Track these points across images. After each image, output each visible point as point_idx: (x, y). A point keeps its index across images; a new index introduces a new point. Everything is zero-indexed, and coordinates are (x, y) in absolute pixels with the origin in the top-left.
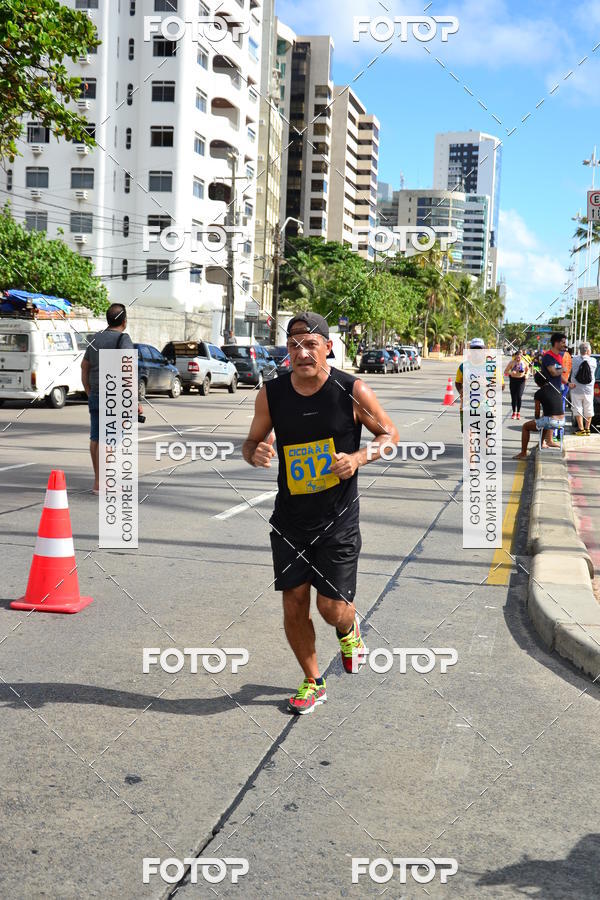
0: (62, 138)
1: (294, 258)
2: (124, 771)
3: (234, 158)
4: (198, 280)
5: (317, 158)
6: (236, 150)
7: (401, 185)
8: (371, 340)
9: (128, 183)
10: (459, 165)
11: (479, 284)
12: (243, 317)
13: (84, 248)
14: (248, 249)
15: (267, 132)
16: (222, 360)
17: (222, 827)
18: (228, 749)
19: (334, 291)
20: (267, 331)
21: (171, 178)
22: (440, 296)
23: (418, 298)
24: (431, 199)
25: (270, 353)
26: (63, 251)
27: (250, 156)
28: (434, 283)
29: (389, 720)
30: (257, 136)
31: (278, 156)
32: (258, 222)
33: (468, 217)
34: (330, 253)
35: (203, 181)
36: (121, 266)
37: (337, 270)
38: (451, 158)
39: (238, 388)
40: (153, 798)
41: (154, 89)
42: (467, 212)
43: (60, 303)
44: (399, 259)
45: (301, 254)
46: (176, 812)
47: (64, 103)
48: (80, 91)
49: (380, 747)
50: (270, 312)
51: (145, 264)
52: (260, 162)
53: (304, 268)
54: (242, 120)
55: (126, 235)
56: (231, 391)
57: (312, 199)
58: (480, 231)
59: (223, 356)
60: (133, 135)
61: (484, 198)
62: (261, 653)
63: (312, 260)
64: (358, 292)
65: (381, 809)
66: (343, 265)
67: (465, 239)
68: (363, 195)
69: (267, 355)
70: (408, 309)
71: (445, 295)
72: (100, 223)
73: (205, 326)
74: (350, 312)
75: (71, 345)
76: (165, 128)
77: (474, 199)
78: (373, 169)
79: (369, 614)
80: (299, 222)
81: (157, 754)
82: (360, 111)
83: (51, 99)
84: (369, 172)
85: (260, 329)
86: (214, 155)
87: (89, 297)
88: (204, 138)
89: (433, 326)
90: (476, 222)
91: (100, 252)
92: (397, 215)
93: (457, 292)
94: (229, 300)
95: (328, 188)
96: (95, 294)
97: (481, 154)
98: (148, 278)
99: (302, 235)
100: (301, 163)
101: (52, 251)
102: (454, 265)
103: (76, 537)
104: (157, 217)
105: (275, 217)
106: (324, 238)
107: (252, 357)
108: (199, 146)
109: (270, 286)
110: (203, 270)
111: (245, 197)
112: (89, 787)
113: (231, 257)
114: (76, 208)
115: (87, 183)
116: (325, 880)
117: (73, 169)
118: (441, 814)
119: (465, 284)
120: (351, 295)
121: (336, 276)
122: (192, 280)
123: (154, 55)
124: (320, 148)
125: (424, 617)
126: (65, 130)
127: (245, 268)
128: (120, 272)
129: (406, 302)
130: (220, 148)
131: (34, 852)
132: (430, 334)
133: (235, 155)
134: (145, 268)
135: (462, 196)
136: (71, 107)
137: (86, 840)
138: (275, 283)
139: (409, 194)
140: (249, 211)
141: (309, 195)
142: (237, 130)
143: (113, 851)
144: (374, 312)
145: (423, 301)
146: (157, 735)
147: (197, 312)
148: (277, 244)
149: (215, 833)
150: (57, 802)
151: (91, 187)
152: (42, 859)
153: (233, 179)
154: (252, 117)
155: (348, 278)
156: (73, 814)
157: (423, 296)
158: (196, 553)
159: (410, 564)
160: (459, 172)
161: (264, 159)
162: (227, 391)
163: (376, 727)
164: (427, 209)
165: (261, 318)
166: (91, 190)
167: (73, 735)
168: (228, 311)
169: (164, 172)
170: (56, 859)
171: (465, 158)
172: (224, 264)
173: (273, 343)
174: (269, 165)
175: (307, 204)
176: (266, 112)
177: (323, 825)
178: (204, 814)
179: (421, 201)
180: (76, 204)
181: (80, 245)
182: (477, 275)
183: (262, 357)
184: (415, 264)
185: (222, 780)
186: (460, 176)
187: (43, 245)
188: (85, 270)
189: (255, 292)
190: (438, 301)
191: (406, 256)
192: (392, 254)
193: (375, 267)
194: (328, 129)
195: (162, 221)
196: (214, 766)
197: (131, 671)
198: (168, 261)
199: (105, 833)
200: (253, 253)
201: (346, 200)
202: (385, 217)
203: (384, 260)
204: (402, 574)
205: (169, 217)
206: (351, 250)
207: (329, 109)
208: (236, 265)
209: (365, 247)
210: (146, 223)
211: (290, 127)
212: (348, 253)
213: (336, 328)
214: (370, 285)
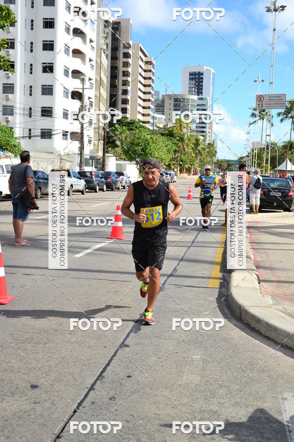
1: (113, 128)
2: (30, 382)
3: (84, 79)
4: (66, 139)
5: (125, 78)
6: (84, 75)
7: (166, 92)
9: (31, 91)
10: (194, 82)
11: (204, 140)
12: (88, 157)
13: (9, 123)
14: (90, 123)
15: (100, 66)
16: (78, 178)
17: (78, 409)
18: (81, 371)
19: (133, 144)
20: (100, 164)
21: (52, 88)
22: (185, 146)
23: (174, 147)
24: (180, 99)
25: (102, 174)
27: (91, 77)
28: (182, 140)
29: (160, 355)
30: (95, 68)
31: (106, 79)
32: (95, 110)
33: (199, 107)
34: (130, 125)
35: (68, 90)
36: (28, 132)
37: (135, 134)
38: (190, 79)
39: (86, 192)
40: (44, 395)
41: (43, 44)
42: (198, 105)
44: (165, 128)
45: (117, 126)
46: (55, 402)
48: (6, 46)
49: (156, 368)
50: (102, 154)
51: (40, 131)
52: (96, 80)
53: (119, 133)
54: (87, 60)
55: (30, 117)
56: (83, 194)
57: (122, 99)
59: (79, 176)
60: (33, 67)
61: (206, 98)
63: (122, 129)
64: (145, 144)
65: (156, 398)
66: (137, 131)
68: (147, 97)
69: (100, 176)
70: (170, 153)
71: (187, 146)
72: (17, 111)
73: (69, 161)
74: (141, 154)
75: (3, 171)
76: (49, 64)
77: (201, 99)
78: (152, 84)
81: (46, 374)
82: (145, 56)
84: (150, 86)
85: (97, 163)
86: (73, 77)
87: (12, 148)
88: (69, 69)
89: (182, 161)
90: (203, 110)
91: (18, 125)
92: (164, 107)
93: (193, 144)
94: (82, 148)
95: (130, 93)
96: (15, 146)
97: (204, 77)
98: (41, 138)
100: (116, 81)
102: (192, 131)
103: (5, 266)
104: (46, 108)
105: (104, 108)
106: (128, 118)
107: (93, 177)
108: (66, 73)
109: (102, 142)
110: (69, 134)
111: (89, 98)
112: (12, 391)
113: (82, 127)
114: (5, 103)
115: (11, 91)
116: (129, 434)
117: (3, 84)
118: (185, 401)
119: (197, 140)
120: (142, 146)
121: (134, 137)
122: (63, 139)
123: (44, 28)
124: (126, 74)
127: (89, 133)
128: (28, 135)
129: (168, 149)
130: (76, 74)
132: (180, 165)
133: (84, 77)
134: (40, 133)
135: (195, 97)
136: (2, 53)
137: (10, 417)
138: (104, 140)
139: (170, 96)
140: (91, 105)
141: (121, 97)
142: (85, 65)
143: (24, 422)
144: (153, 154)
145: (177, 149)
146: (46, 364)
147: (66, 154)
149: (75, 412)
151: (13, 93)
153: (83, 89)
154: (92, 59)
155: (140, 138)
156: (4, 404)
157: (177, 146)
158: (65, 274)
159: (171, 278)
160: (194, 86)
161: (98, 79)
162: (81, 193)
163: (154, 359)
164: (179, 103)
165: (97, 158)
166: (12, 95)
168: (81, 154)
169: (49, 86)
171: (197, 79)
172: (79, 131)
173: (104, 170)
174: (100, 82)
175: (120, 101)
176: (99, 56)
177: (128, 407)
179: (176, 100)
180: (5, 101)
181: (8, 122)
182: (203, 136)
183: (98, 176)
184: (173, 130)
185: (78, 386)
188: (10, 134)
189: (94, 145)
190: (184, 149)
191: (168, 127)
192: (161, 126)
193: (153, 132)
194: (130, 64)
195: (48, 110)
196: (74, 379)
197: (33, 332)
198: (51, 130)
199: (21, 413)
200: (93, 125)
201: (139, 99)
202: (158, 108)
203: (158, 129)
204: (167, 283)
205: (52, 108)
206: (141, 124)
207: (130, 54)
208: (85, 132)
209: (149, 122)
210: (40, 111)
211: (111, 64)
212: (141, 125)
213: (135, 162)
214: (151, 141)
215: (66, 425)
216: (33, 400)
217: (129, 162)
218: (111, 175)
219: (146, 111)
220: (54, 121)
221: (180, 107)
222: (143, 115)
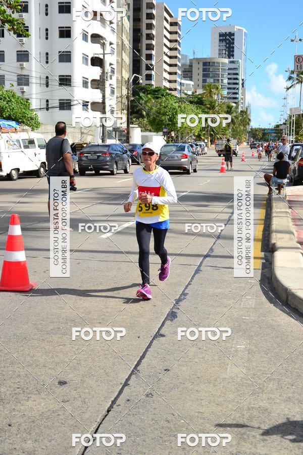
0: (12, 33)
1: (137, 97)
2: (57, 378)
3: (104, 43)
4: (87, 110)
5: (149, 42)
6: (105, 39)
7: (194, 56)
8: (180, 139)
9: (47, 58)
10: (224, 44)
11: (237, 107)
12: (111, 129)
13: (25, 94)
14: (113, 92)
15: (121, 28)
17: (112, 408)
18: (114, 364)
19: (159, 113)
20: (124, 136)
21: (70, 55)
24: (210, 62)
26: (13, 96)
27: (112, 42)
28: (213, 108)
30: (116, 30)
31: (128, 43)
32: (117, 78)
33: (230, 71)
34: (157, 93)
35: (88, 56)
36: (45, 103)
37: (161, 102)
38: (220, 40)
40: (74, 393)
41: (59, 6)
42: (229, 69)
43: (13, 124)
44: (194, 96)
45: (141, 94)
46: (87, 400)
47: (11, 14)
48: (20, 7)
49: (196, 360)
50: (126, 125)
51: (58, 102)
52: (118, 45)
53: (143, 102)
54: (108, 23)
55: (47, 86)
57: (146, 64)
58: (237, 79)
60: (49, 32)
61: (238, 61)
62: (129, 310)
63: (147, 97)
64: (173, 113)
66: (164, 99)
67: (229, 84)
68: (173, 61)
72: (33, 80)
73: (92, 135)
74: (168, 124)
75: (20, 146)
76: (66, 27)
77: (233, 62)
78: (178, 47)
79: (186, 288)
80: (140, 77)
81: (75, 369)
82: (171, 16)
83: (5, 11)
84: (176, 49)
85: (120, 135)
86: (93, 42)
87: (29, 120)
88: (87, 33)
89: (213, 131)
90: (234, 74)
91: (34, 96)
92: (192, 72)
93: (225, 112)
95: (154, 58)
96: (32, 119)
97: (236, 37)
99: (142, 83)
100: (140, 44)
101: (8, 96)
102: (223, 97)
103: (26, 249)
104: (63, 76)
105: (126, 75)
106: (152, 85)
108: (85, 37)
109: (125, 112)
110: (89, 104)
111: (111, 64)
112: (38, 388)
113: (104, 96)
114: (20, 72)
115: (25, 59)
117: (17, 51)
119: (229, 108)
120: (169, 115)
121: (161, 105)
124: (150, 37)
125: (217, 288)
126: (13, 28)
127: (111, 102)
128: (45, 106)
130: (96, 38)
131: (10, 425)
132: (211, 135)
133: (104, 41)
134: (58, 104)
135: (226, 61)
136: (15, 16)
137: (38, 417)
138: (128, 110)
139: (198, 60)
140: (113, 72)
141: (144, 62)
142: (105, 28)
143: (53, 423)
148: (128, 89)
149: (108, 411)
150: (21, 397)
151: (28, 61)
152: (14, 429)
153: (104, 54)
154: (113, 21)
155: (167, 106)
156: (30, 403)
158: (91, 257)
159: (207, 259)
160: (224, 48)
161: (120, 43)
163: (194, 349)
164: (208, 68)
165: (121, 129)
166: (27, 63)
167: (28, 359)
168: (103, 126)
169: (66, 52)
170: (22, 429)
171: (227, 41)
172: (101, 101)
173: (128, 142)
174: (122, 47)
175: (144, 67)
178: (102, 401)
179: (205, 64)
180: (20, 70)
181: (23, 92)
182: (235, 103)
184: (202, 98)
185: (111, 381)
186: (225, 50)
187: (3, 93)
188: (26, 106)
191: (197, 94)
192: (190, 93)
193: (181, 100)
194: (154, 26)
195: (66, 79)
196: (106, 374)
197: (59, 322)
198: (70, 100)
199: (49, 413)
200: (116, 94)
201: (164, 65)
202: (185, 73)
203: (186, 96)
204: (203, 264)
205: (70, 76)
206: (167, 91)
207: (154, 15)
208: (107, 101)
209: (175, 89)
210: (58, 80)
211: (133, 26)
212: (167, 93)
213: (161, 133)
214: (179, 110)
215: (99, 426)
216: (62, 398)
217: (155, 133)
218: (137, 148)
219: (173, 77)
220: (73, 91)
221: (210, 71)
222: (170, 81)
